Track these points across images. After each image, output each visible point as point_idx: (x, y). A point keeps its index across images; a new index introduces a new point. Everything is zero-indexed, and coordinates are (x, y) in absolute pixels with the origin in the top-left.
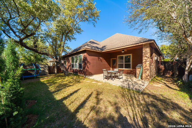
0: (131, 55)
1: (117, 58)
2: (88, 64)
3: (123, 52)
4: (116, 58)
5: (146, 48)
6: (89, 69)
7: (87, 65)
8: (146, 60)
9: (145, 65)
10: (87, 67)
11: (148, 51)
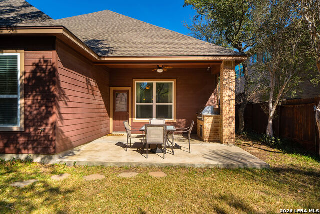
0: (173, 82)
1: (132, 85)
2: (61, 104)
3: (160, 71)
4: (129, 88)
5: (230, 69)
6: (66, 122)
7: (58, 107)
8: (229, 96)
9: (228, 109)
10: (60, 114)
11: (233, 78)
